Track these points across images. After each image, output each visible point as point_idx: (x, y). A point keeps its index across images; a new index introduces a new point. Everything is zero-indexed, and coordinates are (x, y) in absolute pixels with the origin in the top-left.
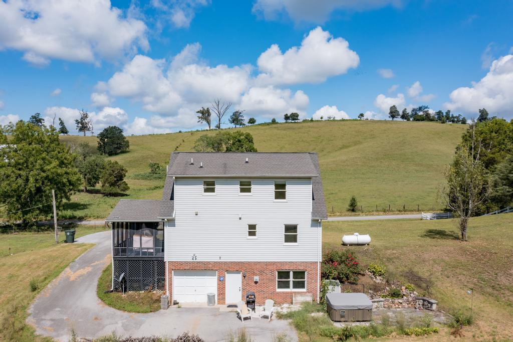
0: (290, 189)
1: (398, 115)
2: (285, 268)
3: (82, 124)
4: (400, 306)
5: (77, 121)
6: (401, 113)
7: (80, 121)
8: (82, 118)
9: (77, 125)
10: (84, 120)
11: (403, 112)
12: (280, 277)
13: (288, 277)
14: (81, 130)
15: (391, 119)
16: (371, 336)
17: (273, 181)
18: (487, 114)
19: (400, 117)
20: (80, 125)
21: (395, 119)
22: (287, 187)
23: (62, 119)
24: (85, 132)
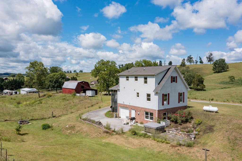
0: (149, 79)
2: (147, 111)
3: (209, 58)
4: (181, 135)
5: (207, 57)
7: (208, 57)
8: (209, 56)
9: (207, 59)
10: (211, 56)
12: (146, 114)
13: (148, 115)
14: (209, 61)
16: (142, 137)
17: (143, 77)
20: (209, 59)
22: (148, 79)
23: (200, 57)
24: (211, 62)
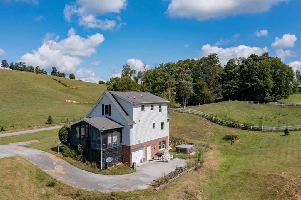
0: (163, 107)
1: (8, 66)
2: (161, 140)
6: (9, 65)
11: (11, 64)
13: (161, 144)
15: (3, 68)
17: (159, 104)
18: (56, 70)
19: (8, 67)
21: (5, 68)
